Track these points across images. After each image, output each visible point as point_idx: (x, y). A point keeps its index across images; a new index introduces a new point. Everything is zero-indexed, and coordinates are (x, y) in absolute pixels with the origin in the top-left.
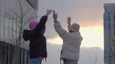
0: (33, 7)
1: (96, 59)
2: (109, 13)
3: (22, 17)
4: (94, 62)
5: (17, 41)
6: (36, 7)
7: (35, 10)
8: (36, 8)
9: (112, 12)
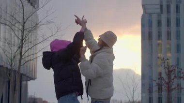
0: (32, 4)
1: (134, 89)
3: (24, 23)
4: (131, 95)
5: (11, 61)
6: (36, 4)
7: (34, 9)
8: (36, 6)
9: (154, 13)
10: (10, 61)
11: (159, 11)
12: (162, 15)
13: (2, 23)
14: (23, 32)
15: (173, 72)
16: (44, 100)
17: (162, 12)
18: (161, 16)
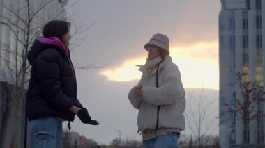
1: (200, 117)
2: (233, 11)
3: (30, 21)
5: (17, 76)
9: (238, 9)
10: (14, 76)
11: (244, 6)
12: (249, 12)
13: (3, 23)
14: (28, 35)
15: (252, 92)
16: (80, 135)
17: (249, 8)
18: (247, 12)
